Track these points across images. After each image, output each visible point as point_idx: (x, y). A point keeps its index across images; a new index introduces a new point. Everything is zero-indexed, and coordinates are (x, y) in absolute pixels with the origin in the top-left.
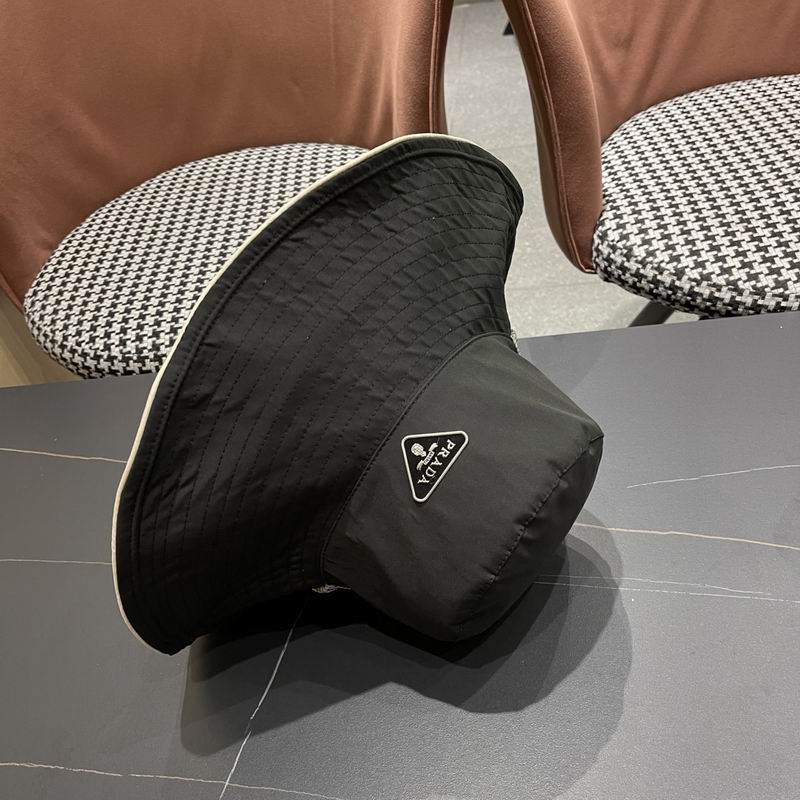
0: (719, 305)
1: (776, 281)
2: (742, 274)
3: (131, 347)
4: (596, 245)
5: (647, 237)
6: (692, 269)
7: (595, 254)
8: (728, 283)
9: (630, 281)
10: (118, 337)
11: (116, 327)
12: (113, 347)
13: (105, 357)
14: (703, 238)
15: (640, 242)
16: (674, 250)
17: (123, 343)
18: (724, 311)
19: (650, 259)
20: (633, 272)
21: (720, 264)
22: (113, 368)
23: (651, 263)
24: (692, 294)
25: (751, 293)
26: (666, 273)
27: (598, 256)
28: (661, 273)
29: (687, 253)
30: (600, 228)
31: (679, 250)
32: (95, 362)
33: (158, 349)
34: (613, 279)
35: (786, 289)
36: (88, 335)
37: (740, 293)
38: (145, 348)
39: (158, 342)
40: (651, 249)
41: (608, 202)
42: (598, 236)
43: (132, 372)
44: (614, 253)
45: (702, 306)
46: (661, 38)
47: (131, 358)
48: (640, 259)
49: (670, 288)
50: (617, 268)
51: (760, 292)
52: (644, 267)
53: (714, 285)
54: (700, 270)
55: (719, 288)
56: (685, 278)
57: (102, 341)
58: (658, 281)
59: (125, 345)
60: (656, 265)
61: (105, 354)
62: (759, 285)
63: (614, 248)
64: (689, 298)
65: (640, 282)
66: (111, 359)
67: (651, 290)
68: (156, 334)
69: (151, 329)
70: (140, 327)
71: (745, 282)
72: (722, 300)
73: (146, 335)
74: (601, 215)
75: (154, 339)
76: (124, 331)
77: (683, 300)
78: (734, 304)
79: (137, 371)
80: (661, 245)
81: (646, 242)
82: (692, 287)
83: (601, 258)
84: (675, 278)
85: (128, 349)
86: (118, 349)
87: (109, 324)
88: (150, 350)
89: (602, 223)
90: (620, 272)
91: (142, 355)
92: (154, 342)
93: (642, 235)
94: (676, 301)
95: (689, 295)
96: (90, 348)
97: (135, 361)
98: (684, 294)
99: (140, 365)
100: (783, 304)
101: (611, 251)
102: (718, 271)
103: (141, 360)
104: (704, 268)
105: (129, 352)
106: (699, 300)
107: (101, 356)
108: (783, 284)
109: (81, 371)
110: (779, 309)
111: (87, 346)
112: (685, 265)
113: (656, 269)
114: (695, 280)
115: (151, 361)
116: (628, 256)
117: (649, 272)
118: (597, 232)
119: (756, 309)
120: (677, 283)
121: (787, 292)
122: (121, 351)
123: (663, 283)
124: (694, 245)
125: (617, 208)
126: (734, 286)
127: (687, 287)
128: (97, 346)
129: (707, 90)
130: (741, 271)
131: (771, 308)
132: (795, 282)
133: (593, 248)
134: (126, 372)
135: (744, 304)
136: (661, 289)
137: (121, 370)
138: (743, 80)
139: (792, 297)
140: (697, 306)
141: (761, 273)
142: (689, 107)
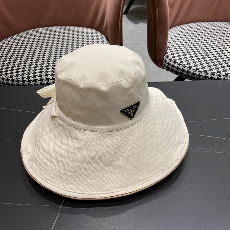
0: (201, 77)
1: (217, 71)
5: (180, 58)
6: (194, 67)
8: (204, 71)
9: (175, 70)
10: (15, 74)
11: (15, 71)
12: (13, 77)
13: (11, 80)
14: (196, 59)
15: (178, 59)
16: (188, 61)
17: (17, 75)
18: (202, 79)
19: (181, 63)
20: (176, 67)
21: (202, 66)
22: (13, 83)
24: (194, 74)
25: (211, 74)
27: (165, 63)
28: (185, 67)
29: (192, 62)
30: (166, 54)
31: (190, 61)
32: (7, 81)
34: (169, 70)
35: (220, 73)
36: (5, 73)
37: (208, 74)
39: (29, 76)
40: (182, 61)
41: (168, 48)
43: (20, 85)
45: (196, 78)
46: (181, 7)
48: (178, 63)
49: (187, 72)
50: (171, 66)
51: (213, 74)
52: (180, 65)
53: (200, 71)
54: (196, 67)
56: (192, 69)
57: (10, 75)
59: (18, 76)
60: (183, 65)
61: (11, 79)
62: (213, 72)
64: (192, 75)
65: (178, 70)
66: (13, 80)
67: (181, 72)
69: (27, 72)
70: (23, 71)
71: (209, 71)
72: (202, 76)
73: (25, 74)
74: (166, 51)
75: (28, 75)
76: (17, 72)
77: (191, 76)
78: (205, 77)
79: (22, 85)
82: (194, 72)
83: (166, 63)
84: (189, 69)
85: (19, 78)
86: (15, 77)
87: (12, 70)
88: (26, 78)
90: (172, 67)
91: (24, 80)
92: (28, 76)
94: (189, 76)
96: (5, 77)
97: (21, 82)
98: (191, 74)
99: (23, 83)
100: (219, 78)
101: (170, 61)
102: (201, 68)
104: (197, 66)
105: (19, 79)
106: (195, 76)
107: (9, 79)
108: (219, 72)
109: (1, 84)
110: (218, 79)
111: (4, 76)
112: (192, 65)
114: (194, 70)
115: (27, 82)
116: (175, 62)
117: (181, 67)
118: (166, 56)
119: (212, 78)
122: (16, 78)
123: (185, 70)
124: (194, 60)
125: (171, 49)
126: (206, 72)
127: (192, 72)
128: (8, 76)
129: (192, 23)
130: (208, 68)
131: (216, 79)
132: (223, 72)
133: (164, 60)
134: (18, 85)
135: (208, 77)
136: (184, 72)
137: (16, 84)
138: (201, 22)
139: (222, 76)
140: (194, 78)
141: (213, 69)
142: (188, 27)
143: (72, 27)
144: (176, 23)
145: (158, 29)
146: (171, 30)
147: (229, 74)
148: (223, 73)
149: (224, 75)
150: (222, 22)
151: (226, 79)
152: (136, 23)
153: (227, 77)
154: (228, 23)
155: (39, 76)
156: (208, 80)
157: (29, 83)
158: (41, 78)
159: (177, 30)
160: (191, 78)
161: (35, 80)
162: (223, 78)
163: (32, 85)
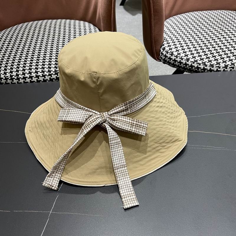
0: (200, 70)
1: (217, 62)
2: (207, 60)
3: (8, 75)
4: (161, 52)
5: (177, 49)
6: (192, 58)
7: (161, 55)
8: (203, 63)
9: (172, 63)
10: (3, 71)
11: (3, 69)
12: (1, 75)
14: (194, 50)
15: (175, 51)
16: (186, 53)
17: (5, 73)
18: (201, 71)
19: (179, 55)
20: (173, 60)
21: (200, 57)
22: (1, 82)
23: (179, 56)
24: (192, 66)
25: (209, 66)
26: (184, 60)
27: (162, 55)
28: (182, 60)
29: (190, 54)
31: (187, 53)
33: (18, 76)
34: (166, 63)
35: (220, 65)
37: (206, 66)
38: (14, 75)
39: (18, 73)
40: (179, 53)
41: (165, 39)
42: (162, 49)
43: (9, 83)
44: (167, 54)
45: (194, 70)
47: (8, 79)
48: (175, 55)
49: (184, 64)
50: (168, 58)
51: (212, 66)
52: (177, 58)
53: (198, 63)
55: (200, 64)
56: (190, 61)
58: (181, 62)
59: (6, 74)
60: (181, 57)
62: (212, 64)
63: (167, 52)
64: (190, 67)
65: (175, 62)
67: (179, 65)
68: (17, 71)
69: (16, 69)
70: (12, 69)
71: (208, 62)
72: (201, 68)
73: (14, 71)
74: (163, 43)
75: (17, 72)
76: (6, 70)
77: (189, 68)
78: (204, 69)
79: (10, 83)
80: (182, 51)
81: (177, 51)
82: (192, 64)
83: (163, 56)
84: (186, 61)
86: (3, 75)
89: (163, 45)
90: (169, 60)
92: (17, 73)
93: (176, 49)
94: (187, 69)
95: (190, 66)
97: (9, 80)
98: (189, 66)
99: (11, 81)
100: (219, 69)
101: (166, 53)
102: (199, 59)
103: (12, 79)
104: (195, 58)
105: (8, 77)
106: (193, 68)
108: (219, 63)
110: (217, 71)
112: (189, 57)
113: (181, 58)
114: (192, 62)
115: (16, 80)
116: (172, 54)
117: (178, 59)
118: (162, 48)
119: (211, 70)
120: (187, 63)
121: (220, 66)
123: (183, 63)
124: (192, 52)
125: (168, 41)
126: (204, 64)
127: (190, 64)
129: (190, 13)
130: (206, 59)
131: (215, 71)
132: (222, 63)
133: (160, 53)
134: (6, 83)
135: (207, 69)
136: (182, 65)
137: (4, 83)
138: (200, 11)
139: (221, 67)
140: (193, 70)
141: (212, 60)
142: (185, 16)
143: (64, 20)
144: (174, 12)
145: (153, 20)
146: (168, 20)
147: (229, 66)
148: (222, 65)
149: (224, 66)
150: (222, 10)
151: (226, 71)
152: (133, 14)
153: (226, 68)
154: (228, 11)
155: (28, 73)
156: (206, 72)
157: (18, 81)
158: (31, 76)
159: (174, 21)
160: (189, 71)
161: (24, 78)
162: (223, 70)
163: (21, 83)
